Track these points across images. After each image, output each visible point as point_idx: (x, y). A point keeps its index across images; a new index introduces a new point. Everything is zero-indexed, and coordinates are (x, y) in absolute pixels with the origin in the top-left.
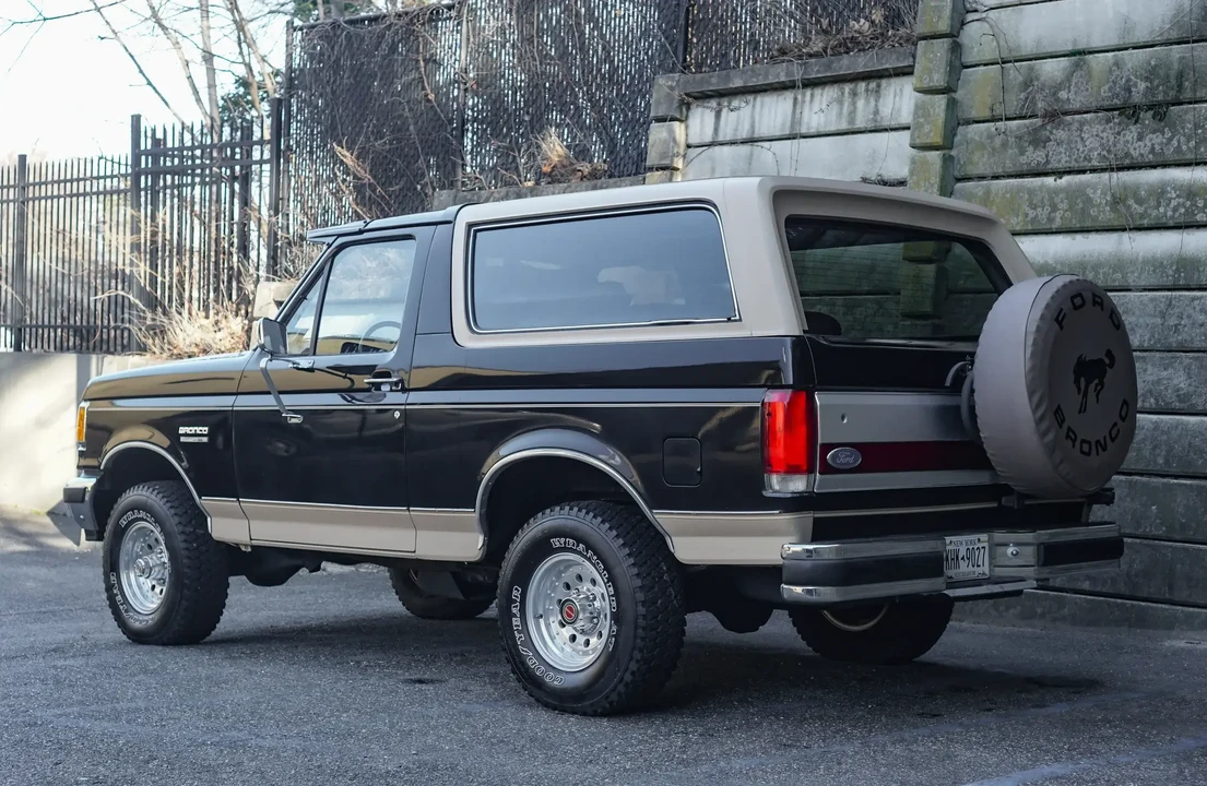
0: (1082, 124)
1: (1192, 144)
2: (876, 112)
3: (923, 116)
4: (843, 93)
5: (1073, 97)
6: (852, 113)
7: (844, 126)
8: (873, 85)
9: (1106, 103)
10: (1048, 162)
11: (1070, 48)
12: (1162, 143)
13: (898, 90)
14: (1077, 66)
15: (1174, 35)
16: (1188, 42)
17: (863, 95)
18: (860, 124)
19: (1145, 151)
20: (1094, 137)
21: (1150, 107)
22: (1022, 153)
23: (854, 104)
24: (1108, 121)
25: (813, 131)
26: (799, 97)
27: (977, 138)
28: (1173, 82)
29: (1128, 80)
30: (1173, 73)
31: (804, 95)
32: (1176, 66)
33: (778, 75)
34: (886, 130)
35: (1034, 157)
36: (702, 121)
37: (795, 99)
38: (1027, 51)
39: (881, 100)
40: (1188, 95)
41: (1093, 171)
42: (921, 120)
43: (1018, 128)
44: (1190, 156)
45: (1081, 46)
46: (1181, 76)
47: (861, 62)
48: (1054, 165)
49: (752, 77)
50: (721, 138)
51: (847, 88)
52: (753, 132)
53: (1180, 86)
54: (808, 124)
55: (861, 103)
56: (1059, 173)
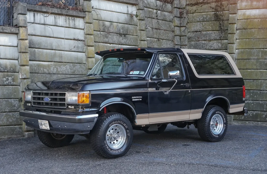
0: (113, 35)
1: (130, 42)
2: (75, 24)
3: (89, 28)
4: (66, 18)
5: (111, 30)
6: (69, 23)
7: (68, 26)
8: (73, 18)
9: (117, 32)
10: (109, 41)
11: (110, 20)
12: (126, 41)
13: (79, 21)
14: (111, 24)
15: (125, 23)
16: (128, 24)
17: (71, 20)
18: (71, 26)
19: (124, 42)
20: (116, 38)
21: (124, 34)
22: (104, 39)
23: (69, 21)
24: (118, 35)
25: (60, 25)
26: (56, 17)
27: (95, 34)
28: (126, 31)
29: (120, 29)
30: (126, 29)
31: (57, 17)
32: (126, 28)
33: (55, 11)
34: (77, 29)
35: (106, 40)
36: (30, 17)
37: (55, 17)
38: (103, 19)
39: (75, 22)
40: (128, 33)
41: (115, 44)
42: (89, 29)
43: (103, 33)
44: (130, 44)
45: (111, 21)
46: (127, 30)
47: (75, 13)
48: (109, 42)
49: (48, 10)
50: (36, 22)
51: (67, 17)
52: (45, 22)
53: (127, 32)
54: (59, 23)
55: (71, 21)
56: (110, 44)
